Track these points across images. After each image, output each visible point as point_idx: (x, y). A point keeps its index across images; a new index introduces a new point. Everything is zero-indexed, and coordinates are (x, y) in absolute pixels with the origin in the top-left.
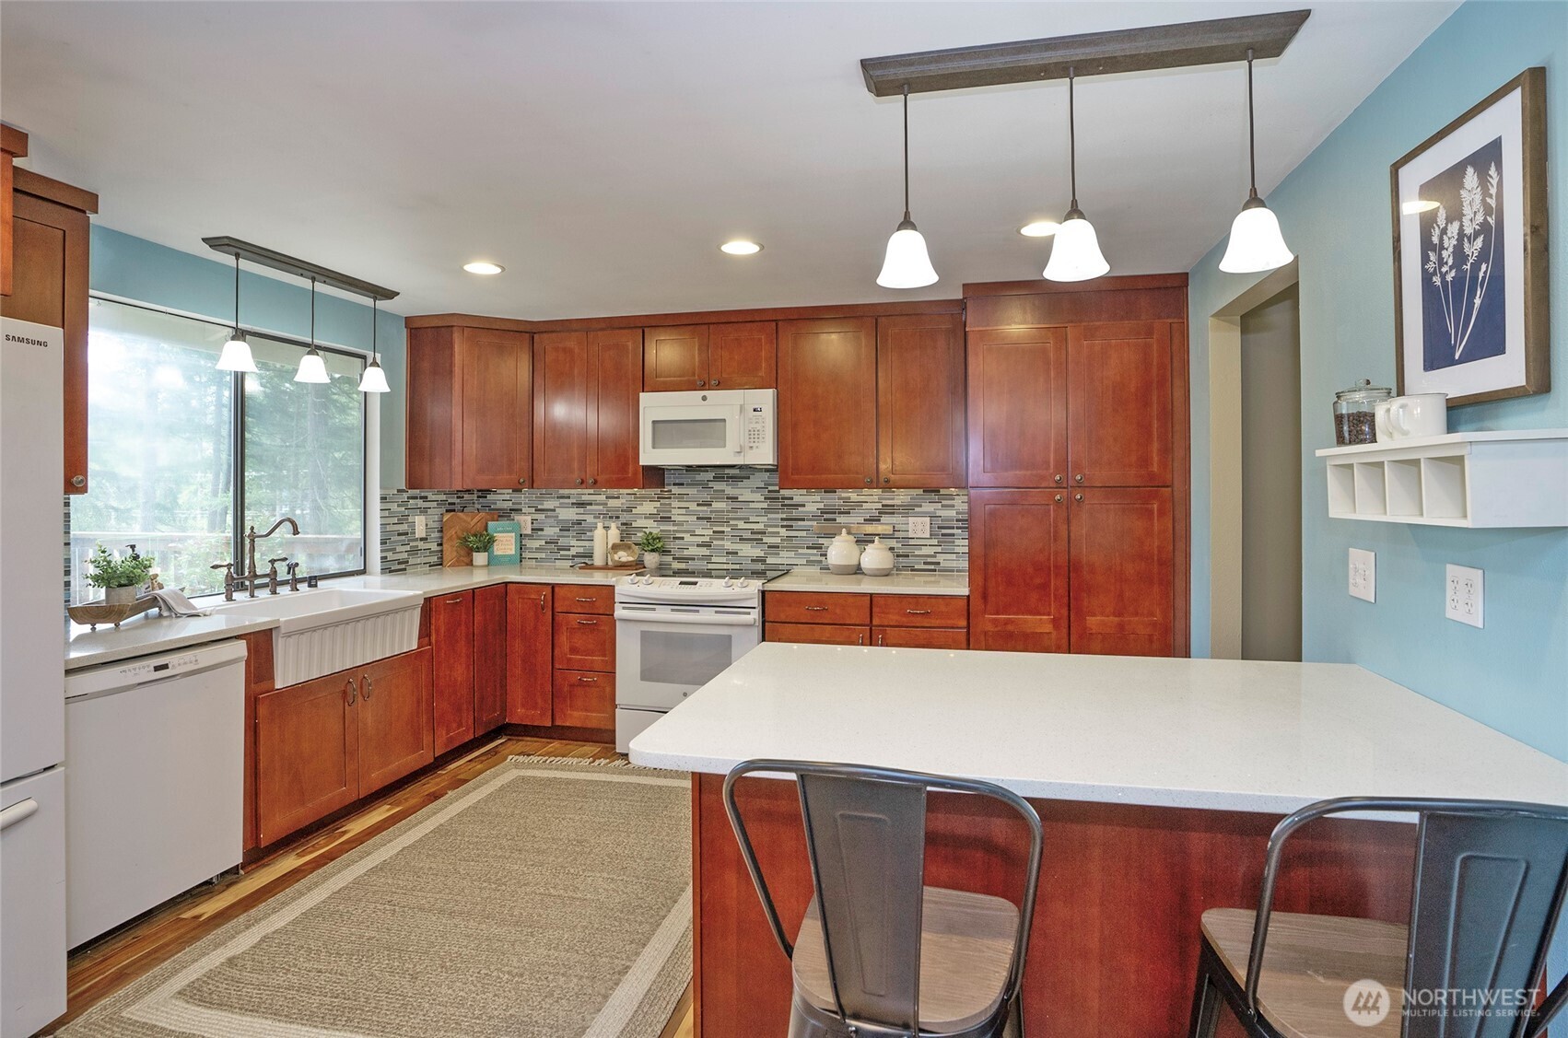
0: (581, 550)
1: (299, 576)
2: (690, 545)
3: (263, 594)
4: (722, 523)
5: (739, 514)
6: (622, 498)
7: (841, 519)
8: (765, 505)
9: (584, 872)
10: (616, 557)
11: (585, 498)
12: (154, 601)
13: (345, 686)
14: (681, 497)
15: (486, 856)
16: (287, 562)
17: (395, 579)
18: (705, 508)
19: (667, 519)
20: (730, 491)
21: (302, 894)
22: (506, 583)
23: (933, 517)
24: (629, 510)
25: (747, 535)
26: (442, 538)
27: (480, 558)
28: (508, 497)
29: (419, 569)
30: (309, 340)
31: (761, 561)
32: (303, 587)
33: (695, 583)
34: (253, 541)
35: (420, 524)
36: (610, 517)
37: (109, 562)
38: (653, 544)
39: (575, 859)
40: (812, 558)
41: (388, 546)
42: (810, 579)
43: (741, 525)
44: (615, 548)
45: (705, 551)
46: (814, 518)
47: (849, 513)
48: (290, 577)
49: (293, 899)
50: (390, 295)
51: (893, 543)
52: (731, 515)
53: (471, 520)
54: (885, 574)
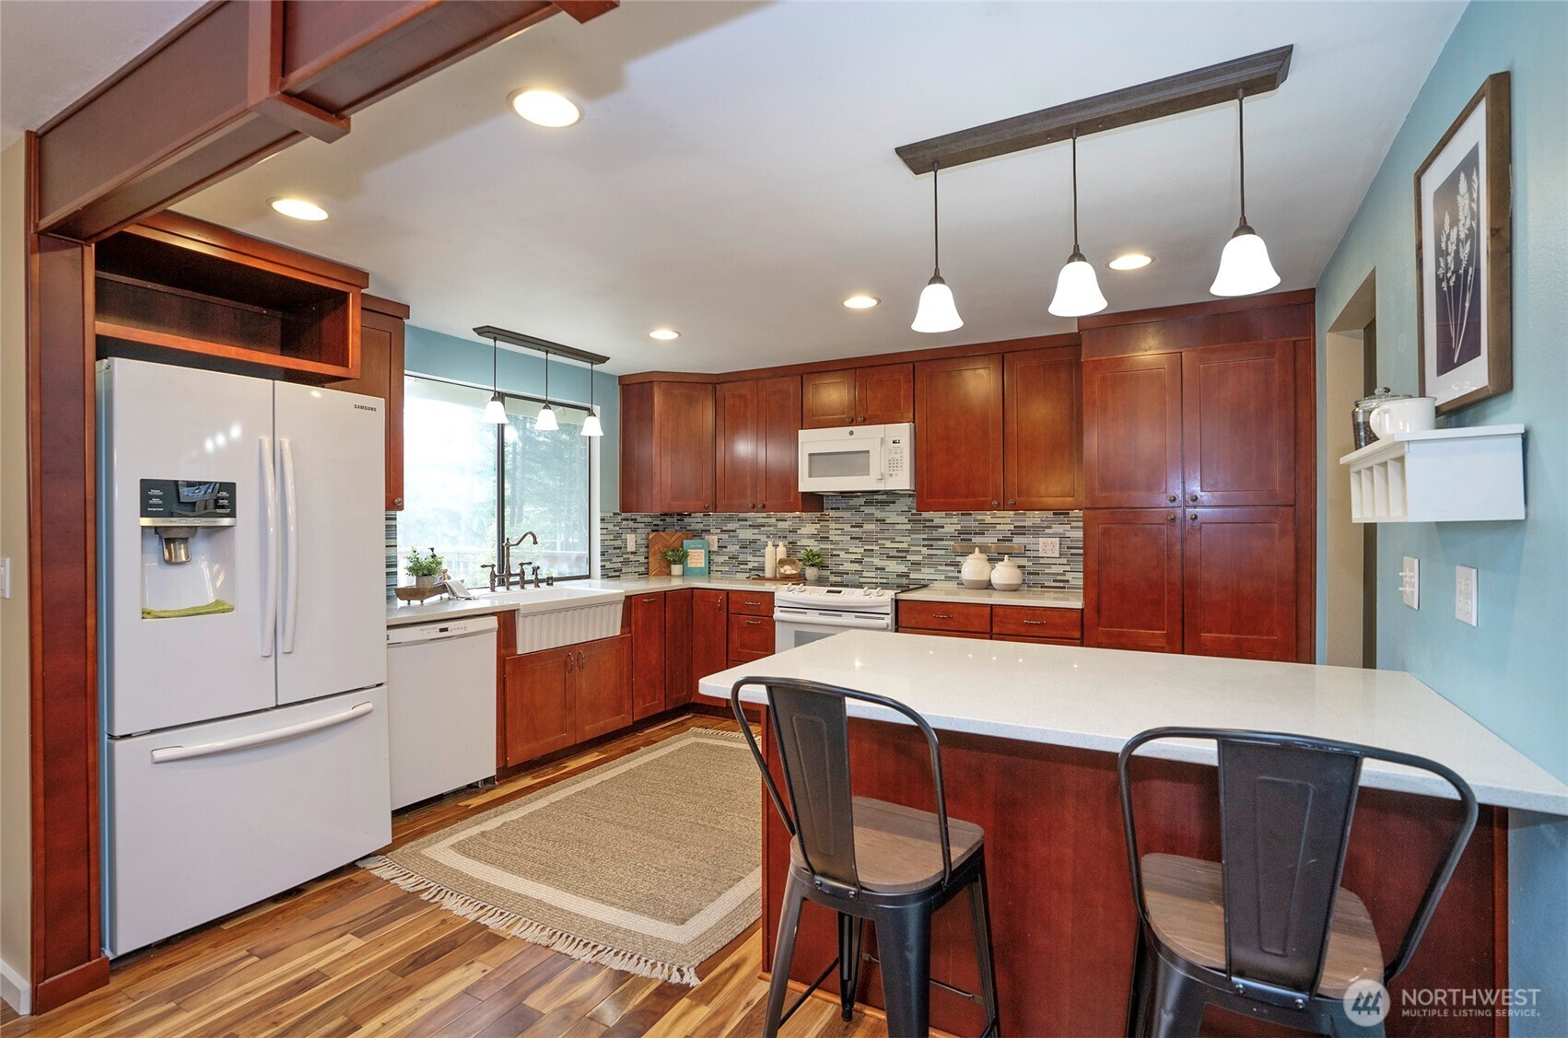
0: (756, 565)
1: (540, 577)
2: (844, 561)
3: (516, 588)
4: (870, 542)
5: (887, 535)
6: (789, 520)
7: (977, 539)
8: (909, 527)
9: (726, 811)
10: (782, 570)
11: (759, 521)
12: (444, 588)
13: (565, 658)
14: (837, 520)
15: (658, 793)
16: (532, 565)
17: (611, 583)
18: (858, 529)
19: (825, 539)
20: (878, 514)
21: (531, 801)
22: (693, 588)
23: (1062, 537)
24: (794, 531)
25: (894, 553)
26: (648, 552)
27: (676, 569)
28: (700, 520)
29: (630, 576)
30: (544, 398)
31: (904, 576)
32: (543, 585)
33: (840, 592)
34: (508, 549)
35: (631, 541)
36: (780, 537)
37: (418, 559)
38: (815, 560)
39: (723, 803)
40: (950, 574)
41: (606, 557)
42: (948, 593)
43: (888, 544)
44: (782, 563)
45: (857, 567)
46: (952, 538)
47: (984, 534)
48: (533, 577)
49: (526, 804)
50: (603, 359)
51: (1023, 562)
52: (879, 535)
53: (670, 538)
54: (1014, 589)
